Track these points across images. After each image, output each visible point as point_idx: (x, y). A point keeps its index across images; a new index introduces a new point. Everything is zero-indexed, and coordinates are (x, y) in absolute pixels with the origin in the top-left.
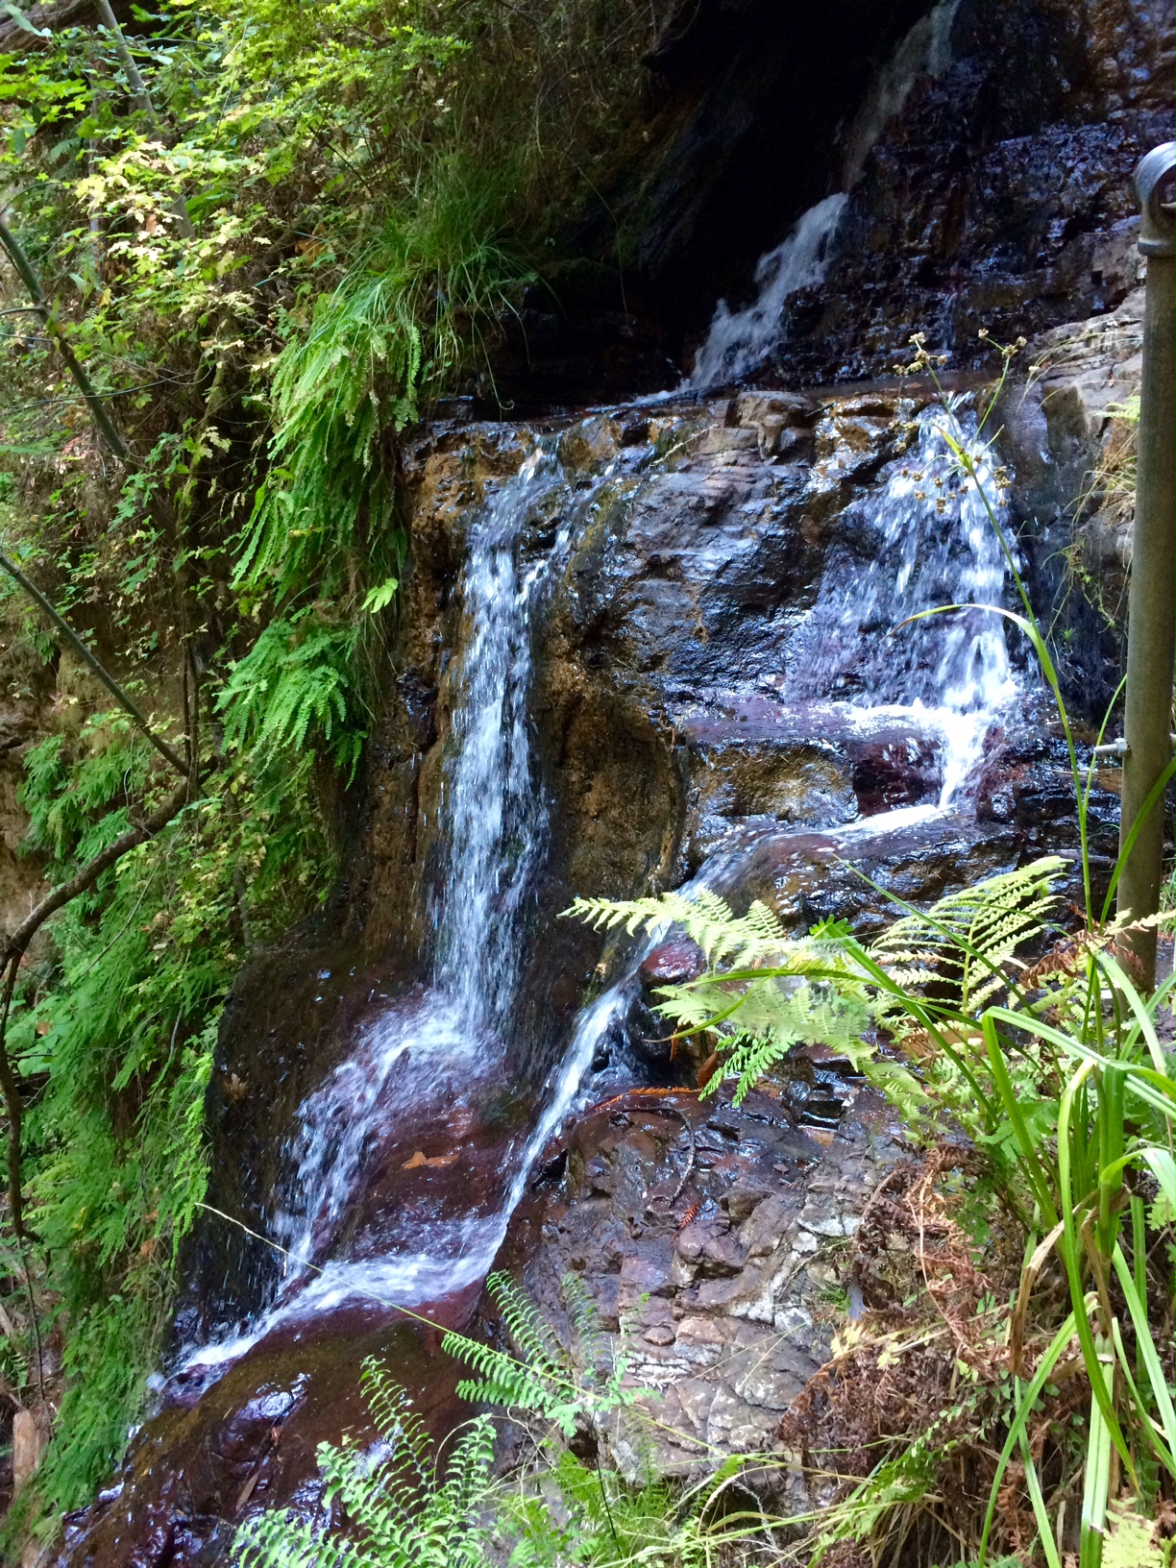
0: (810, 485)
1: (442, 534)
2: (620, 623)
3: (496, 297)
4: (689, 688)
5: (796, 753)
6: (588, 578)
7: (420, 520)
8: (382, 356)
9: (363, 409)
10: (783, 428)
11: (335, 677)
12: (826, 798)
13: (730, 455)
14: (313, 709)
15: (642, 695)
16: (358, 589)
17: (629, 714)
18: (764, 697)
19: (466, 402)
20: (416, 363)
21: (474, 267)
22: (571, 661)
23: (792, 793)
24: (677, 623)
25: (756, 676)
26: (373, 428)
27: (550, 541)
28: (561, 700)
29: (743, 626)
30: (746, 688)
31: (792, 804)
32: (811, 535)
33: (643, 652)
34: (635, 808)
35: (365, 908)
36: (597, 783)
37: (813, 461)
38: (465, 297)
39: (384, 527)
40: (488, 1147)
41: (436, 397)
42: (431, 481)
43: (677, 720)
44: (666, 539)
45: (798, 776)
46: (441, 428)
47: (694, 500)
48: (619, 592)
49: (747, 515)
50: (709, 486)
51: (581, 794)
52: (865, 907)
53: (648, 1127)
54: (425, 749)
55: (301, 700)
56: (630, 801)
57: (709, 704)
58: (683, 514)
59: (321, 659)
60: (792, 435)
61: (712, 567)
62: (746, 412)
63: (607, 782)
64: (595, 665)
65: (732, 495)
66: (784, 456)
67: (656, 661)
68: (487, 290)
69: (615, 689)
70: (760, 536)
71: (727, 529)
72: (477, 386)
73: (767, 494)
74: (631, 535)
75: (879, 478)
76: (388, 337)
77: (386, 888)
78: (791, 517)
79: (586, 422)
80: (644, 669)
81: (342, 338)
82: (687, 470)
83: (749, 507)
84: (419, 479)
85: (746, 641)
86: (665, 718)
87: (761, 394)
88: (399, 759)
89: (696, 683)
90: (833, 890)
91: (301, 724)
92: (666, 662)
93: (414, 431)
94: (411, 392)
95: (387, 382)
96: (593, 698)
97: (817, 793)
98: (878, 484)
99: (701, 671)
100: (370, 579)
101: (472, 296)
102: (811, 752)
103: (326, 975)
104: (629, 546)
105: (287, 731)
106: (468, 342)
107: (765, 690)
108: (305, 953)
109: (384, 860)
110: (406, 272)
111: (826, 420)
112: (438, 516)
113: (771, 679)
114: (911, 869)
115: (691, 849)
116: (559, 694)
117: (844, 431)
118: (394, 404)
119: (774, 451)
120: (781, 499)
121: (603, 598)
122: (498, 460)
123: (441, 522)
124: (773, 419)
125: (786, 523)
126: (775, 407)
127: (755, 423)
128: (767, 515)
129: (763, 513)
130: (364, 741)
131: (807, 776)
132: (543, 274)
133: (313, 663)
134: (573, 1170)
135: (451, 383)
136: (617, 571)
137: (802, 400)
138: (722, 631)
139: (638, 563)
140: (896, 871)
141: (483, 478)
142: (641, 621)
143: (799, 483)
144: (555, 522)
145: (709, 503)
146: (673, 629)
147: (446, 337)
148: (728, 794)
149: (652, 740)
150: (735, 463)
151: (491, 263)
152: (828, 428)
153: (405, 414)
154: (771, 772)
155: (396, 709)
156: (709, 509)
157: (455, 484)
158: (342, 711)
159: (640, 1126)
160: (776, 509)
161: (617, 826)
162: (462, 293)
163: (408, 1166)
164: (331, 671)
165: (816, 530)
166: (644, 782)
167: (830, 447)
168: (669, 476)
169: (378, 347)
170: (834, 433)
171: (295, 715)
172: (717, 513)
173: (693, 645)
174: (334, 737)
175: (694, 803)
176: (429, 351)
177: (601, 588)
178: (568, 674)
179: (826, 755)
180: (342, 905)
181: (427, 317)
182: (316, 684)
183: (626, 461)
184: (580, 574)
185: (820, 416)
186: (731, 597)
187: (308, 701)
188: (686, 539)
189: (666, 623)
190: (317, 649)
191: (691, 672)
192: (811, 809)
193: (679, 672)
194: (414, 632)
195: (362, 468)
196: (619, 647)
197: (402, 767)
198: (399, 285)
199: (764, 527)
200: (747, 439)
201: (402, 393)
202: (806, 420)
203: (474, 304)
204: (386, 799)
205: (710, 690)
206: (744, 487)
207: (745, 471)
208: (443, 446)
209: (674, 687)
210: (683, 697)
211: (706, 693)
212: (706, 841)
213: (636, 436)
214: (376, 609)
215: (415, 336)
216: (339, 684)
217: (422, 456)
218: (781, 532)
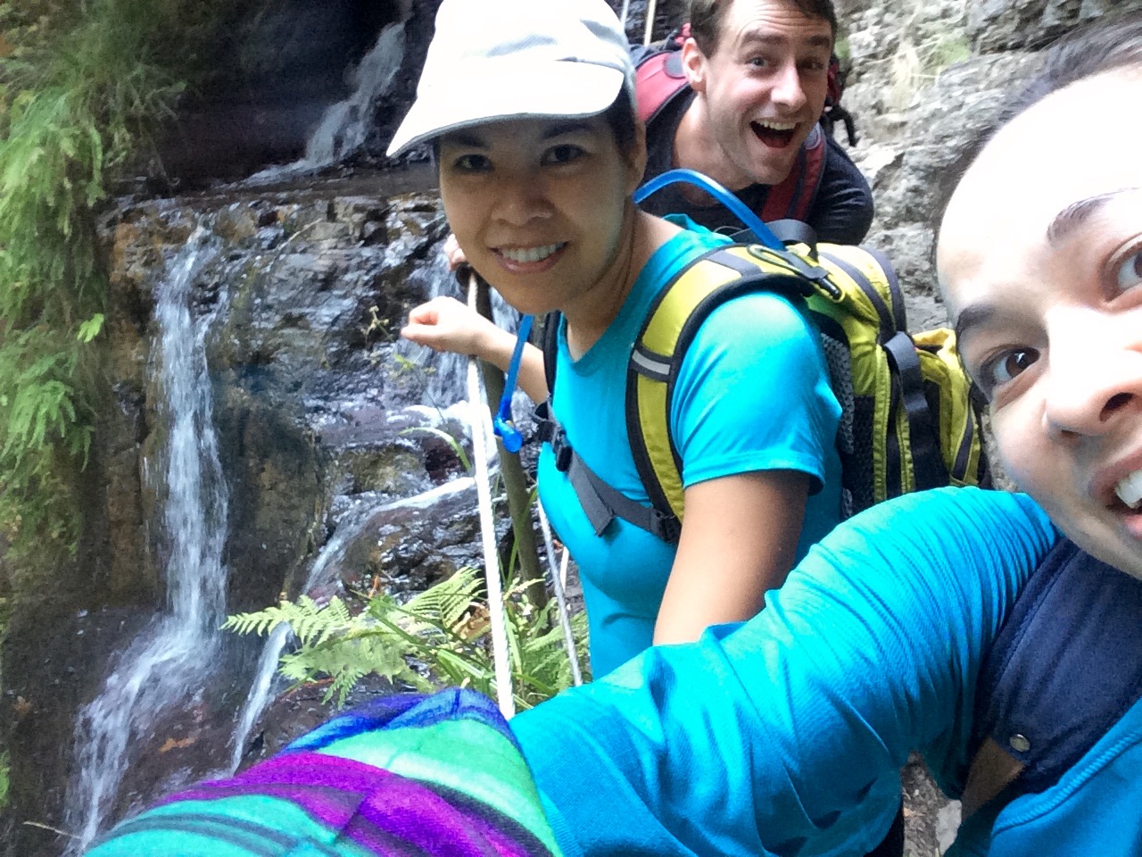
0: (386, 260)
1: (134, 287)
2: (269, 360)
3: (156, 104)
4: (321, 403)
5: (389, 450)
6: (242, 327)
7: (115, 275)
8: (71, 153)
9: (61, 192)
10: (365, 222)
11: (62, 389)
12: (410, 477)
13: (331, 242)
14: (48, 415)
15: (290, 408)
16: (73, 321)
17: (282, 421)
18: (370, 405)
19: (140, 182)
20: (100, 156)
21: (136, 80)
22: (239, 386)
23: (389, 476)
24: (308, 359)
25: (365, 390)
26: (70, 204)
27: (214, 299)
28: (236, 412)
29: (352, 359)
30: (359, 400)
31: (390, 483)
32: (390, 294)
33: (287, 379)
34: (295, 482)
35: (109, 560)
36: (268, 466)
37: (387, 244)
38: (132, 104)
39: (87, 275)
40: (219, 726)
41: (118, 179)
42: (121, 245)
43: (314, 426)
44: (294, 302)
45: (391, 465)
46: (124, 204)
47: (311, 275)
48: (266, 339)
49: (347, 283)
50: (321, 264)
51: (258, 474)
52: (431, 552)
53: (310, 709)
54: (141, 440)
55: (37, 409)
56: (291, 478)
57: (335, 414)
58: (304, 284)
59: (50, 375)
60: (371, 227)
61: (327, 319)
62: (340, 210)
63: (275, 465)
64: (256, 388)
65: (336, 269)
66: (369, 241)
67: (297, 386)
68: (148, 97)
69: (271, 405)
70: (357, 297)
71: (336, 292)
72: (149, 169)
73: (359, 267)
74: (270, 299)
75: (430, 254)
76: (74, 137)
77: (122, 544)
78: (376, 283)
79: (233, 207)
80: (290, 391)
81: (38, 141)
82: (304, 252)
83: (348, 277)
84: (111, 243)
85: (357, 367)
86: (307, 425)
87: (348, 199)
88: (124, 448)
89: (326, 399)
90: (411, 544)
91: (40, 429)
92: (303, 387)
93: (103, 206)
94: (97, 176)
95: (77, 170)
96: (257, 411)
97: (404, 474)
98: (430, 258)
99: (327, 391)
100: (82, 315)
101: (137, 102)
102: (399, 449)
103: (84, 613)
104: (269, 307)
105: (30, 432)
106: (137, 135)
107: (373, 399)
108: (65, 598)
109: (119, 523)
110: (82, 85)
111: (394, 214)
112: (129, 275)
113: (374, 392)
114: (456, 527)
115: (327, 520)
116: (232, 409)
117: (405, 223)
118: (85, 187)
119: (361, 237)
120: (369, 271)
121: (256, 344)
122: (170, 232)
123: (132, 280)
124: (358, 217)
125: (374, 287)
126: (358, 209)
127: (345, 219)
128: (360, 283)
129: (357, 282)
130: (92, 433)
131: (397, 464)
132: (191, 82)
133: (44, 379)
134: (268, 742)
135: (128, 167)
136: (263, 325)
137: (376, 202)
138: (338, 362)
139: (277, 318)
140: (447, 528)
141: (162, 247)
142: (284, 358)
143: (380, 260)
144: (217, 286)
145: (321, 276)
146: (306, 363)
147: (120, 135)
148: (349, 480)
149: (301, 439)
150: (335, 248)
151: (149, 76)
152: (394, 221)
153: (94, 194)
154: (375, 464)
155: (114, 410)
156: (321, 281)
157: (140, 250)
158: (72, 414)
159: (306, 709)
160: (366, 278)
161: (284, 495)
162: (129, 102)
163: (164, 749)
164: (58, 384)
165: (394, 291)
166: (300, 465)
167: (397, 234)
168: (293, 257)
169: (68, 148)
170: (399, 224)
171: (34, 419)
172: (328, 281)
173: (321, 373)
174: (68, 432)
175: (329, 487)
176: (108, 144)
177: (253, 337)
178: (238, 395)
179: (408, 449)
180: (91, 557)
181: (104, 119)
182: (47, 395)
183: (264, 239)
184: (238, 326)
185: (387, 213)
186: (343, 339)
187: (43, 410)
188: (308, 301)
189: (301, 359)
190: (45, 368)
191: (322, 392)
192: (401, 485)
193: (314, 391)
194: (122, 353)
195: (63, 237)
196: (270, 375)
197: (125, 453)
198: (77, 97)
199: (359, 291)
200: (342, 230)
201: (89, 176)
202: (379, 215)
203: (138, 109)
204: (116, 478)
205: (335, 402)
206: (343, 264)
207: (345, 252)
208: (127, 217)
209: (311, 403)
210: (317, 409)
211: (333, 406)
212: (337, 513)
213: (268, 220)
214: (88, 339)
215: (96, 138)
216: (66, 394)
217: (112, 224)
218: (372, 293)
